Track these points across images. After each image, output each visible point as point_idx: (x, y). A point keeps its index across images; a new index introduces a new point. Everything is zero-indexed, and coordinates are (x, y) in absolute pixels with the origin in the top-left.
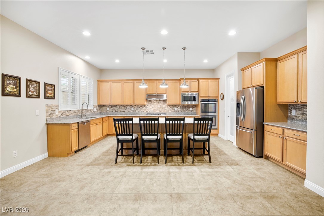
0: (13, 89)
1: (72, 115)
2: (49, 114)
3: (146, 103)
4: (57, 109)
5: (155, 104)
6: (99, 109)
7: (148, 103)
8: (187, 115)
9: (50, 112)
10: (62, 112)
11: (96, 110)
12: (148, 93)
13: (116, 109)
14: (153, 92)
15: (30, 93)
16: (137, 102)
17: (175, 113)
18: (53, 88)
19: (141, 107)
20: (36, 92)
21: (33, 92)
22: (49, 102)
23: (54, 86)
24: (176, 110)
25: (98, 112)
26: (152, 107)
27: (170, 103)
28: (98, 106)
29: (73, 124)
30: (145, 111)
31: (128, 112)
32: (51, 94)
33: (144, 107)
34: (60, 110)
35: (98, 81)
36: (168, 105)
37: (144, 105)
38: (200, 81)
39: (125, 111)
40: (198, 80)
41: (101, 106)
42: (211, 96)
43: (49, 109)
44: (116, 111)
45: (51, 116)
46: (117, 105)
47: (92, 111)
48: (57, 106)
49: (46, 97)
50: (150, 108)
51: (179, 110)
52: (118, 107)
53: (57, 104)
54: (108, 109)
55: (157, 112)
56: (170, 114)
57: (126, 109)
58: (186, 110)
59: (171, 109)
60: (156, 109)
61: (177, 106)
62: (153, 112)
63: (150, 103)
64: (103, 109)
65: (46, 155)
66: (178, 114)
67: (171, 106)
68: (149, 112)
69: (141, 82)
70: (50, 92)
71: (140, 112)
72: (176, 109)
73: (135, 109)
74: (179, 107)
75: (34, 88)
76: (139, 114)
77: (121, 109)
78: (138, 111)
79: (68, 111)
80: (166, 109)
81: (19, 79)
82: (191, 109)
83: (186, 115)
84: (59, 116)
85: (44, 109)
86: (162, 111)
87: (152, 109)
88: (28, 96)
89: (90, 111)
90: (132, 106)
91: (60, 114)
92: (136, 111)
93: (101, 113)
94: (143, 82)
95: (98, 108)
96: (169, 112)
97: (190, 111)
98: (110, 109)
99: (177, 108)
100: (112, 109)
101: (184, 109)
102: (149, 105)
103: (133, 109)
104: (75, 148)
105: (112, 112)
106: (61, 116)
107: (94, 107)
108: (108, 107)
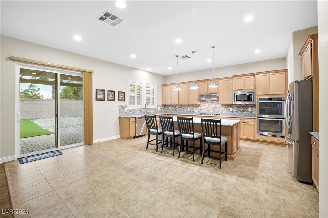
0: (101, 97)
1: (137, 112)
2: (121, 111)
3: (199, 103)
4: (126, 108)
5: (209, 104)
6: (164, 108)
7: (202, 103)
8: (245, 116)
9: (121, 110)
10: (130, 110)
11: (160, 109)
12: (200, 93)
13: (176, 108)
14: (204, 91)
15: (110, 98)
16: (191, 102)
17: (230, 114)
18: (123, 95)
19: (196, 107)
20: (113, 97)
21: (111, 97)
22: (121, 103)
23: (124, 93)
24: (232, 111)
25: (162, 111)
26: (206, 107)
27: (222, 103)
28: (162, 106)
29: (131, 118)
30: (199, 111)
31: (185, 111)
32: (122, 98)
33: (199, 107)
34: (128, 108)
35: (162, 85)
36: (223, 105)
37: (199, 105)
38: (256, 76)
39: (183, 110)
40: (254, 75)
41: (165, 106)
42: (274, 93)
43: (121, 108)
44: (176, 110)
45: (122, 112)
46: (176, 105)
47: (156, 110)
48: (126, 106)
49: (119, 100)
50: (205, 108)
51: (235, 110)
52: (178, 107)
53: (126, 105)
54: (170, 108)
55: (211, 112)
56: (225, 115)
57: (183, 109)
58: (244, 111)
59: (226, 109)
60: (210, 109)
61: (233, 107)
62: (206, 112)
63: (204, 103)
64: (167, 108)
65: (119, 136)
66: (233, 115)
67: (225, 106)
68: (203, 111)
69: (192, 83)
70: (122, 97)
71: (195, 111)
72: (231, 109)
73: (191, 109)
74: (235, 108)
75: (112, 95)
76: (194, 114)
77: (179, 109)
78: (194, 110)
79: (134, 109)
80: (220, 109)
81: (104, 91)
82: (250, 110)
83: (243, 116)
84: (127, 112)
85: (118, 108)
86: (216, 111)
87: (206, 109)
88: (108, 100)
89: (153, 110)
90: (188, 106)
91: (128, 111)
92: (192, 111)
93: (165, 112)
94: (194, 83)
95: (162, 107)
96: (224, 112)
97: (249, 112)
98: (171, 108)
99: (233, 108)
100: (173, 108)
101: (242, 110)
102: (203, 105)
103: (189, 108)
104: (133, 135)
105: (173, 111)
106: (129, 113)
107: (158, 107)
108: (170, 106)
